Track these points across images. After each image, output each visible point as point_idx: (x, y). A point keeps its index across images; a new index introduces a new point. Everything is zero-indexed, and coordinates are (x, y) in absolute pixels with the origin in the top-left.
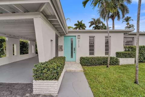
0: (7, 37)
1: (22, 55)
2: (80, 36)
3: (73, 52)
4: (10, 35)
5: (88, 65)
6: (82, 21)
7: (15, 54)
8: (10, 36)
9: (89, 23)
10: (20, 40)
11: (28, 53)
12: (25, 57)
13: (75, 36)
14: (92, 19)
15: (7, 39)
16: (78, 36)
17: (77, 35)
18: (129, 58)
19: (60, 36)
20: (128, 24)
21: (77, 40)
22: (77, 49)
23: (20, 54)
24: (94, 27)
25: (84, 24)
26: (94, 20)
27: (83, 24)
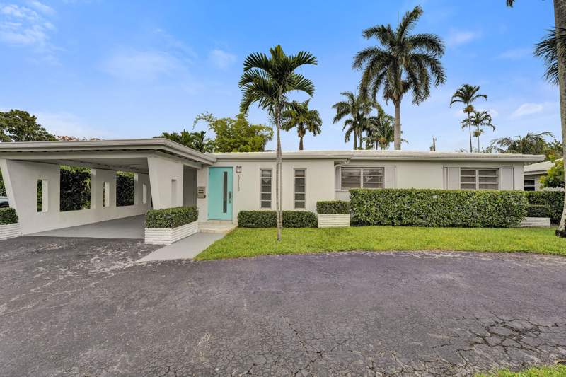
0: (94, 168)
1: (119, 207)
2: (241, 167)
3: (228, 202)
4: (99, 164)
5: (250, 227)
6: (308, 101)
7: (107, 204)
8: (99, 166)
9: (334, 106)
10: (118, 172)
11: (132, 203)
12: (126, 212)
13: (232, 168)
14: (344, 94)
15: (93, 172)
16: (237, 167)
17: (234, 165)
18: (339, 213)
19: (200, 168)
20: (469, 110)
21: (236, 176)
22: (235, 194)
23: (117, 205)
24: (348, 122)
25: (315, 113)
26: (351, 97)
27: (310, 112)
